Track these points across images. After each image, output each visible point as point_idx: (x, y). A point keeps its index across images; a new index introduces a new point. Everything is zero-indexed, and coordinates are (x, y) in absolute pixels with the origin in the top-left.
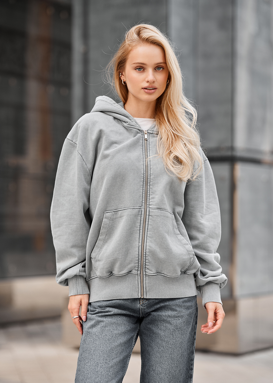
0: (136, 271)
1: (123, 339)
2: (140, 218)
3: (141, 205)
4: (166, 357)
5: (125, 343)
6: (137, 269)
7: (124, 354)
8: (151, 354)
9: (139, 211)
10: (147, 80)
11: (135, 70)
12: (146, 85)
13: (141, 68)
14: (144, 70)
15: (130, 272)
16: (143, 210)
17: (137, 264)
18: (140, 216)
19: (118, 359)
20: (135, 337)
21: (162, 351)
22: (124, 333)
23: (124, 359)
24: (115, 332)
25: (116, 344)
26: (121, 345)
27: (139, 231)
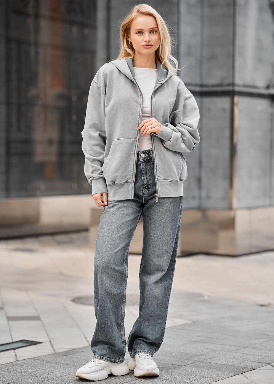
0: (131, 181)
1: (130, 217)
2: (135, 145)
3: (136, 137)
4: (160, 230)
5: (132, 220)
6: (131, 179)
7: (131, 227)
8: (150, 228)
9: (134, 141)
10: (144, 40)
11: (136, 34)
12: (144, 43)
13: (140, 32)
14: (142, 33)
15: (127, 181)
16: (137, 140)
17: (132, 176)
18: (135, 144)
19: (127, 230)
20: (139, 216)
21: (157, 226)
22: (132, 213)
23: (131, 230)
24: (126, 212)
25: (126, 220)
26: (129, 221)
27: (134, 154)
